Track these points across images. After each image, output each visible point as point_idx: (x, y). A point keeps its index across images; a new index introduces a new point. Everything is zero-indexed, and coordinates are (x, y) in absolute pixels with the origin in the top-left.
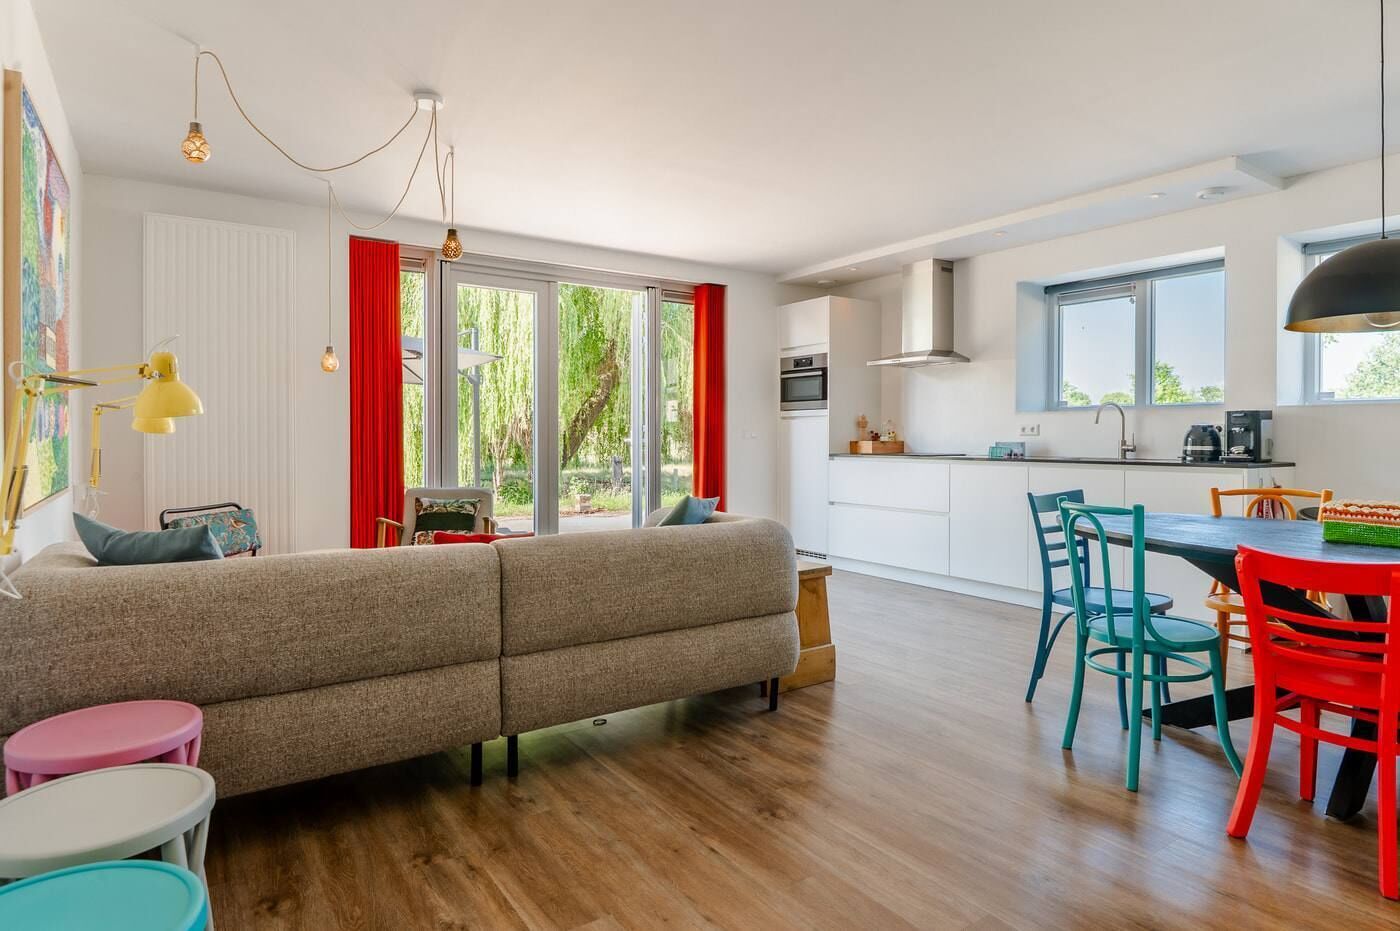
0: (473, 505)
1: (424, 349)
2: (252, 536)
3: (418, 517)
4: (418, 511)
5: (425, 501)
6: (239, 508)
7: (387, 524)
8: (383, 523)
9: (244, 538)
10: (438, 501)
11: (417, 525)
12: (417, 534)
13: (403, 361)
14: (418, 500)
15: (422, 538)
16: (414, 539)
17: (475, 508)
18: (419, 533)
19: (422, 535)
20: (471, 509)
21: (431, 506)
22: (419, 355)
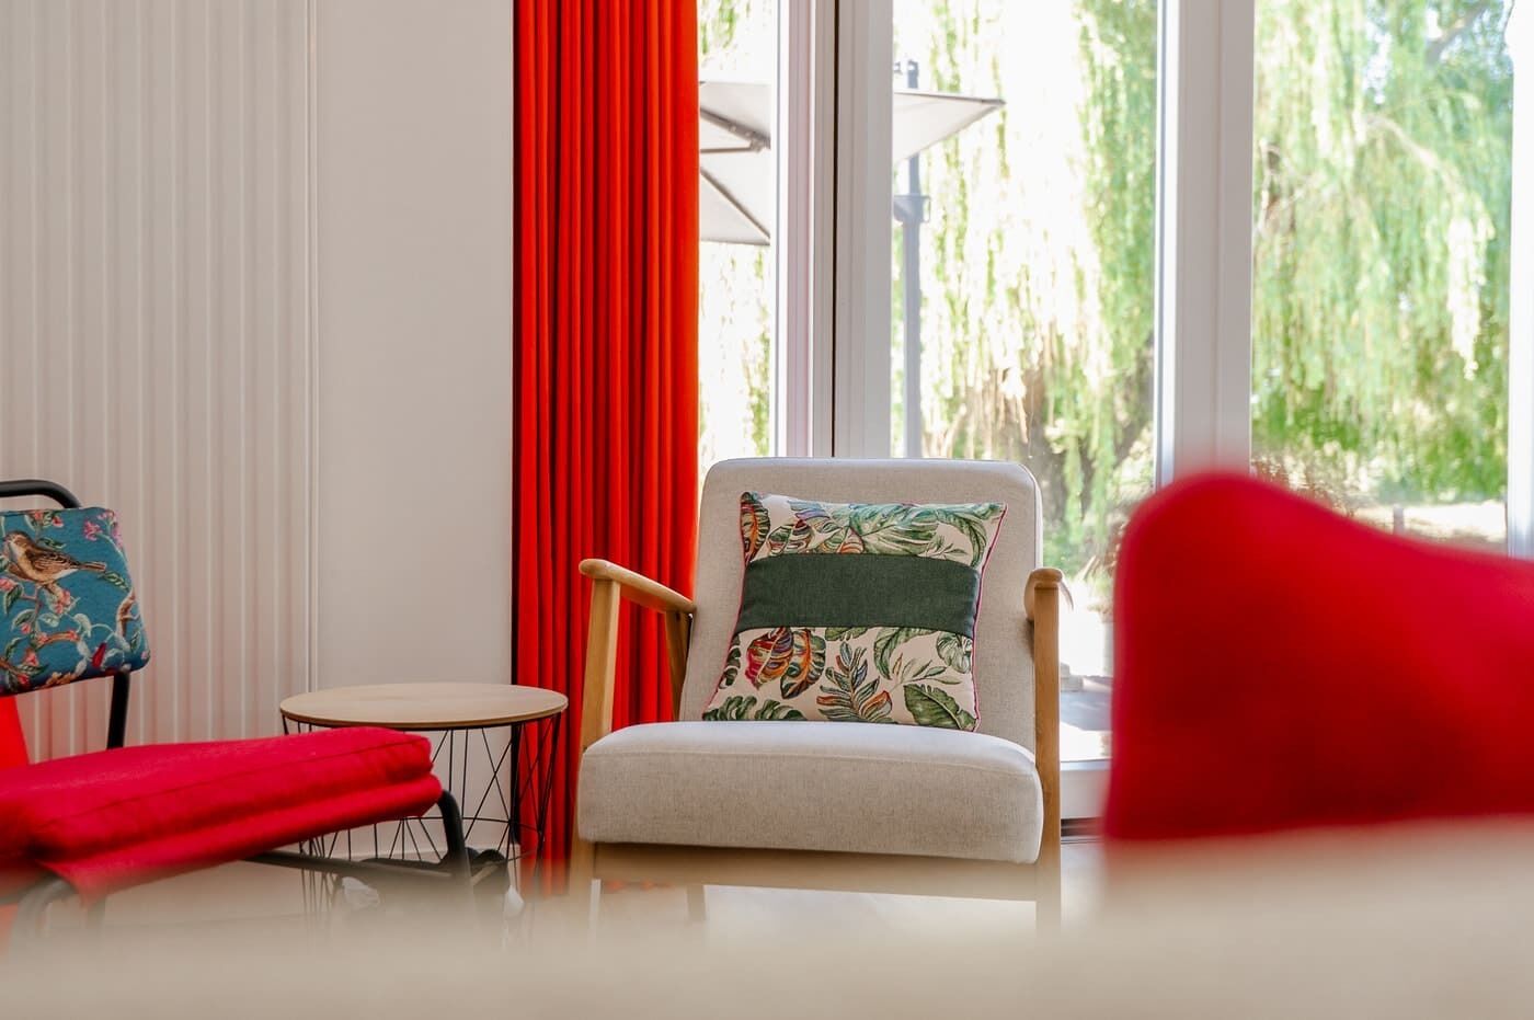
0: (968, 524)
1: (773, 114)
2: (100, 613)
3: (751, 568)
4: (749, 546)
5: (780, 507)
6: (66, 500)
7: (627, 588)
8: (607, 581)
9: (67, 624)
10: (829, 508)
11: (746, 605)
12: (747, 639)
13: (705, 161)
14: (749, 503)
15: (766, 656)
16: (733, 656)
17: (976, 538)
18: (757, 634)
19: (764, 642)
20: (962, 540)
21: (802, 527)
22: (758, 138)
